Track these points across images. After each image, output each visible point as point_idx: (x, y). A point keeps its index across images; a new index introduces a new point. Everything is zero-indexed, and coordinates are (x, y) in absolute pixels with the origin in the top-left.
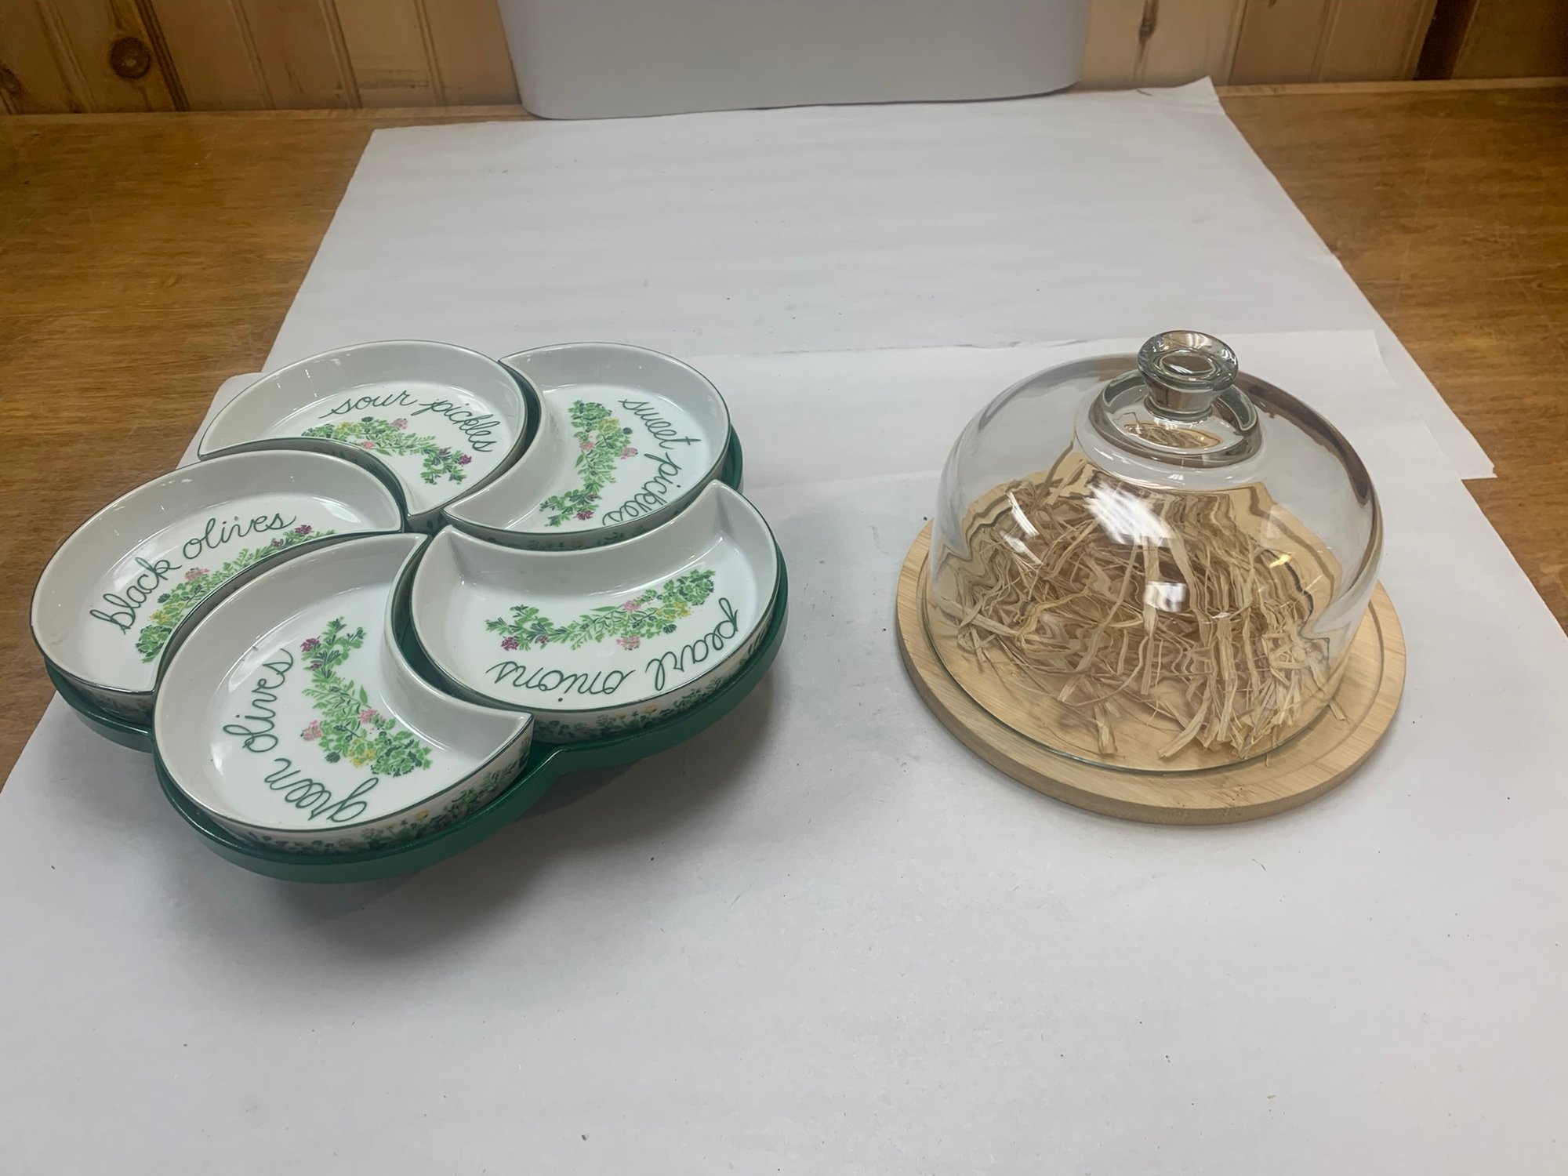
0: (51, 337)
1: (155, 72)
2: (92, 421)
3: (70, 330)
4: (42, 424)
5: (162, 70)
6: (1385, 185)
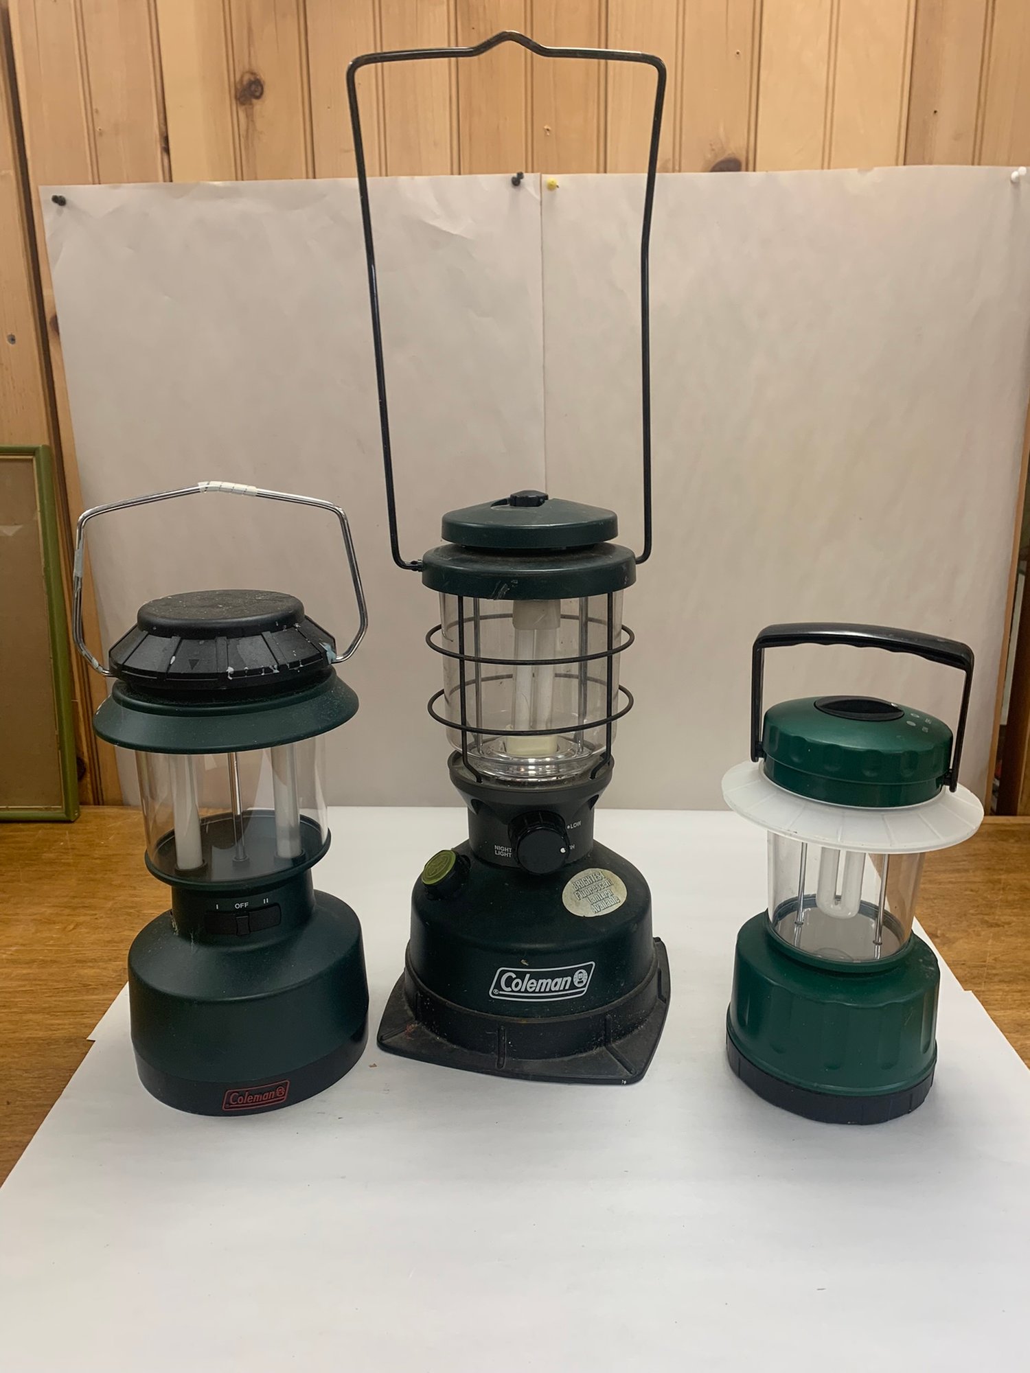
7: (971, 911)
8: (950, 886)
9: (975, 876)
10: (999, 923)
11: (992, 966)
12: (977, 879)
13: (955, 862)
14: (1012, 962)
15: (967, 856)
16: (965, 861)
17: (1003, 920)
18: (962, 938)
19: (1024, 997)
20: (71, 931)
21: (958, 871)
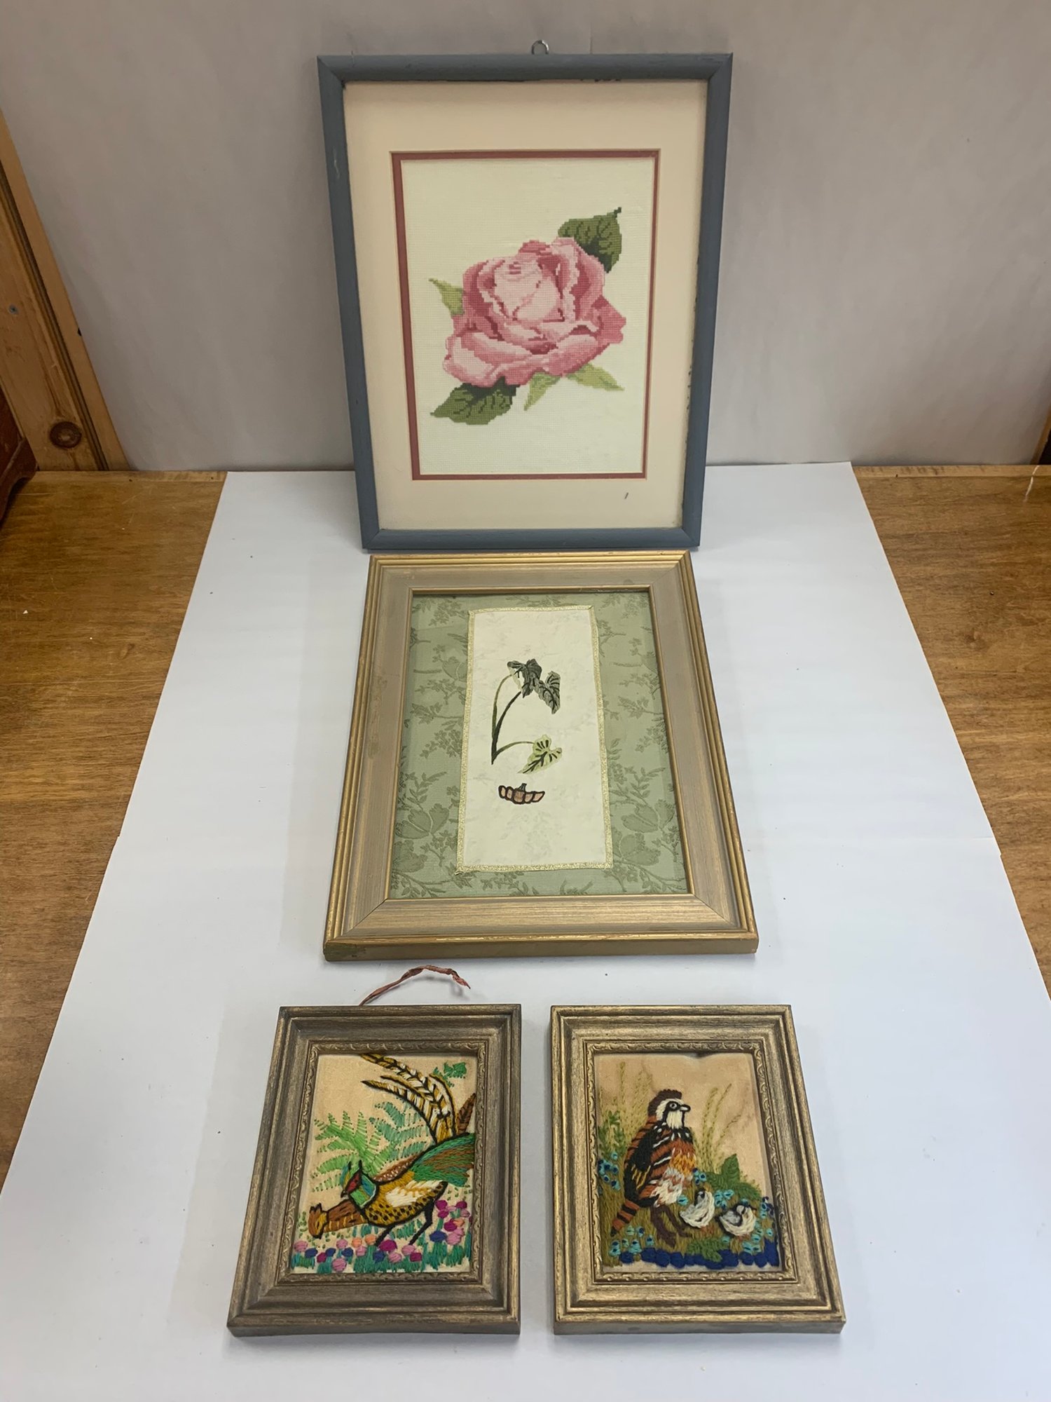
0: (48, 706)
1: (84, 445)
2: (90, 788)
3: (59, 699)
4: (55, 791)
5: (89, 441)
6: (1012, 575)
7: (1009, 605)
8: (991, 569)
9: (1017, 555)
10: (1034, 619)
11: (1021, 677)
12: (1019, 559)
13: (998, 535)
14: (1040, 671)
15: (1011, 525)
16: (1008, 533)
17: (1037, 616)
18: (997, 641)
19: (1047, 716)
20: (125, 657)
21: (999, 548)
